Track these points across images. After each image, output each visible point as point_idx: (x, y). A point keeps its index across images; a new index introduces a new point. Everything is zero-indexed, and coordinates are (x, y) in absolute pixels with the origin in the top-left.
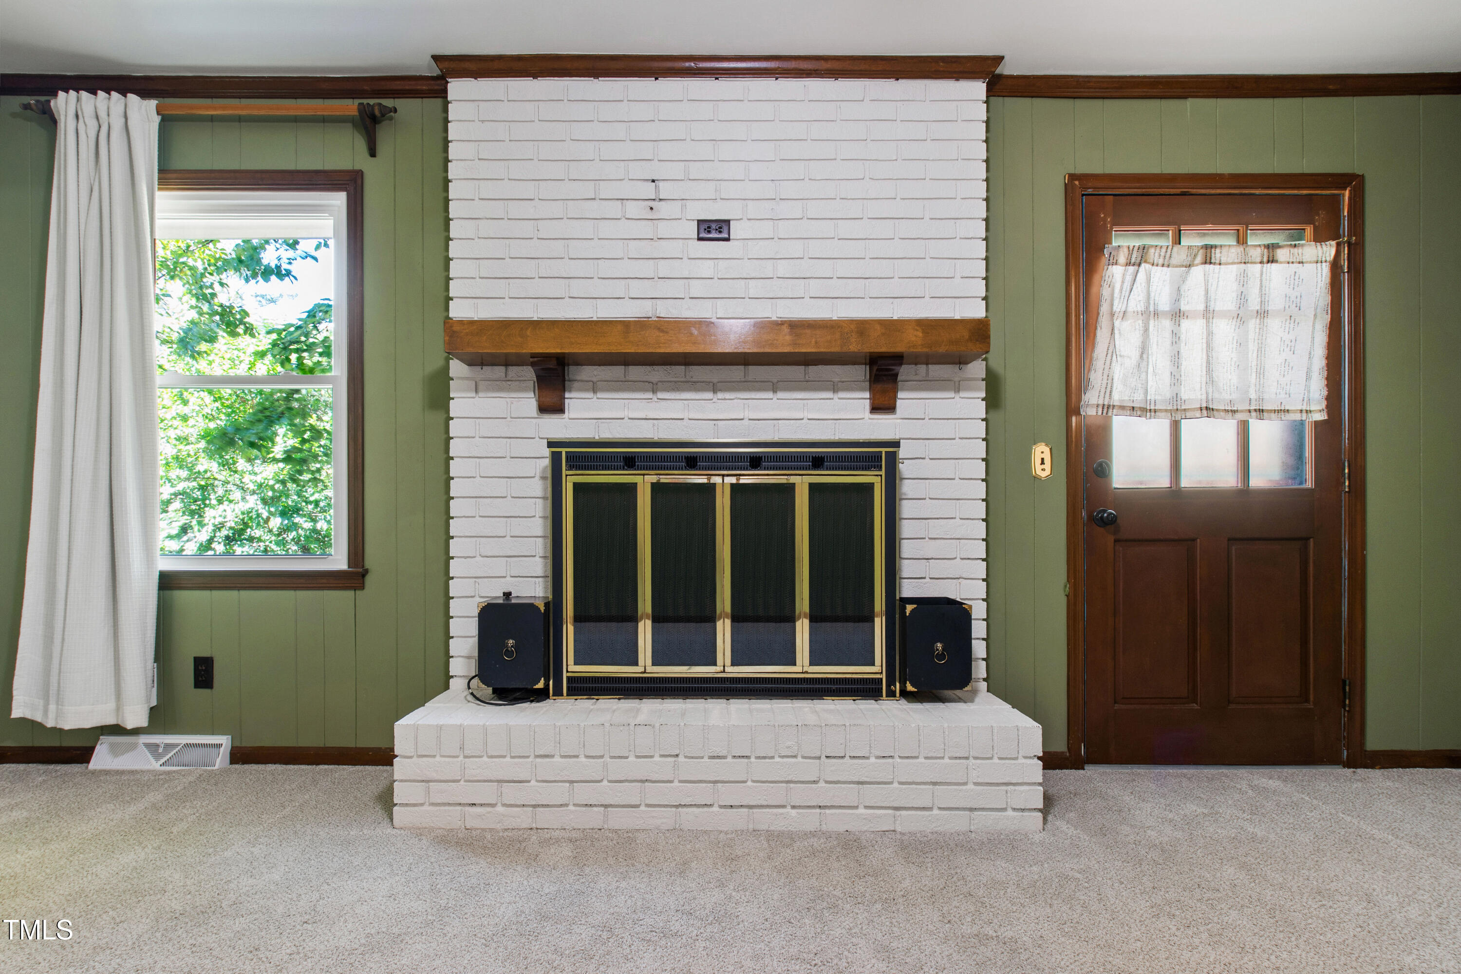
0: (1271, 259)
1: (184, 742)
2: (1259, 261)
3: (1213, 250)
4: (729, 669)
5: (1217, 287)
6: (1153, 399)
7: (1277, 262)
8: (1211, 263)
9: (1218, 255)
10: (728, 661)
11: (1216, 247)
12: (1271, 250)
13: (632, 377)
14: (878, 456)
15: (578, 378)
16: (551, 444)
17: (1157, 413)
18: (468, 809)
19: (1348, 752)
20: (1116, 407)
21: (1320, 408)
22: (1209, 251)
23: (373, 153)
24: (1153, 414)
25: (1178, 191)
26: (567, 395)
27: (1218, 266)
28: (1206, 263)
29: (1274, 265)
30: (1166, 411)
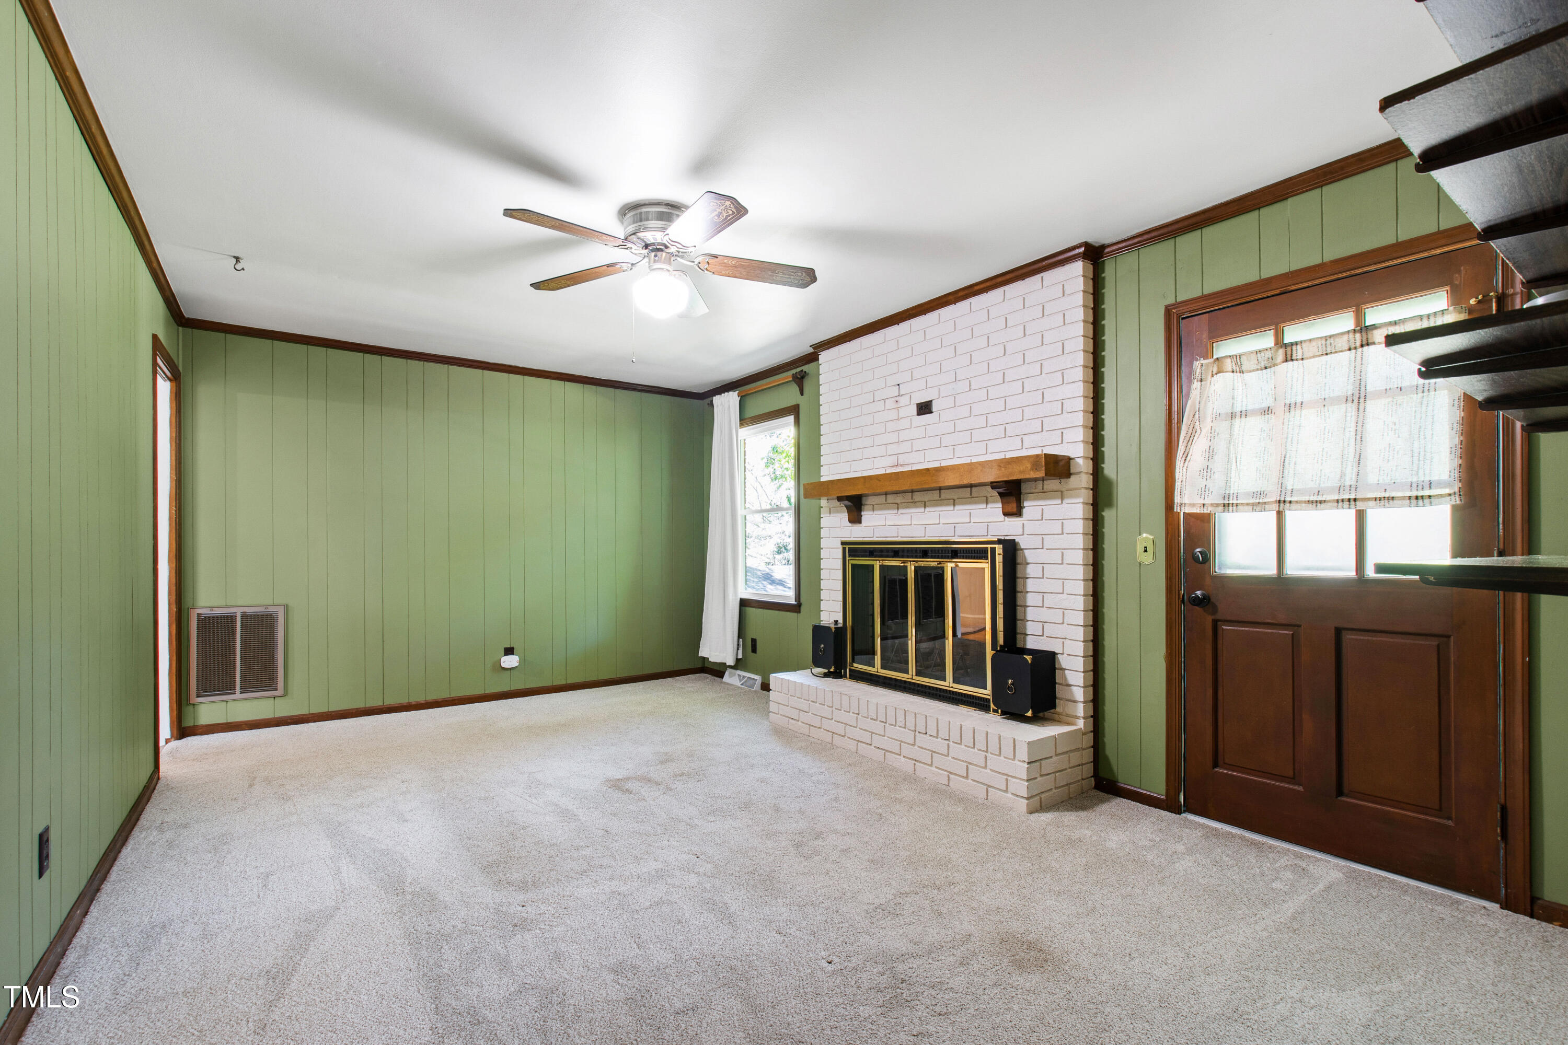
0: (1364, 342)
1: (748, 676)
2: (1347, 348)
3: (1294, 347)
4: (914, 678)
5: (1303, 381)
6: (1236, 492)
7: (1374, 343)
8: (1292, 360)
9: (1300, 351)
10: (914, 674)
11: (1296, 343)
12: (1364, 334)
13: (889, 501)
14: (986, 550)
15: (868, 503)
16: (843, 543)
17: (1239, 507)
18: (791, 720)
19: (1506, 891)
20: (1187, 505)
21: (1452, 491)
22: (1289, 349)
23: (802, 394)
24: (1235, 508)
25: (1277, 292)
26: (862, 513)
27: (1301, 362)
28: (1286, 361)
29: (1372, 347)
30: (1248, 504)
